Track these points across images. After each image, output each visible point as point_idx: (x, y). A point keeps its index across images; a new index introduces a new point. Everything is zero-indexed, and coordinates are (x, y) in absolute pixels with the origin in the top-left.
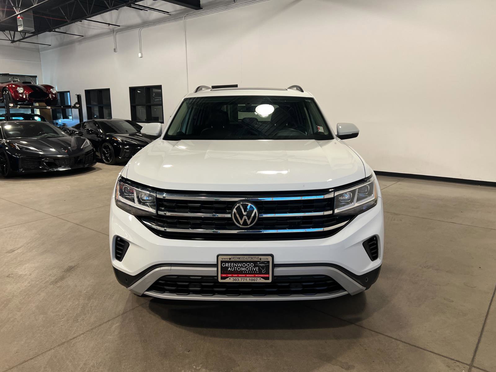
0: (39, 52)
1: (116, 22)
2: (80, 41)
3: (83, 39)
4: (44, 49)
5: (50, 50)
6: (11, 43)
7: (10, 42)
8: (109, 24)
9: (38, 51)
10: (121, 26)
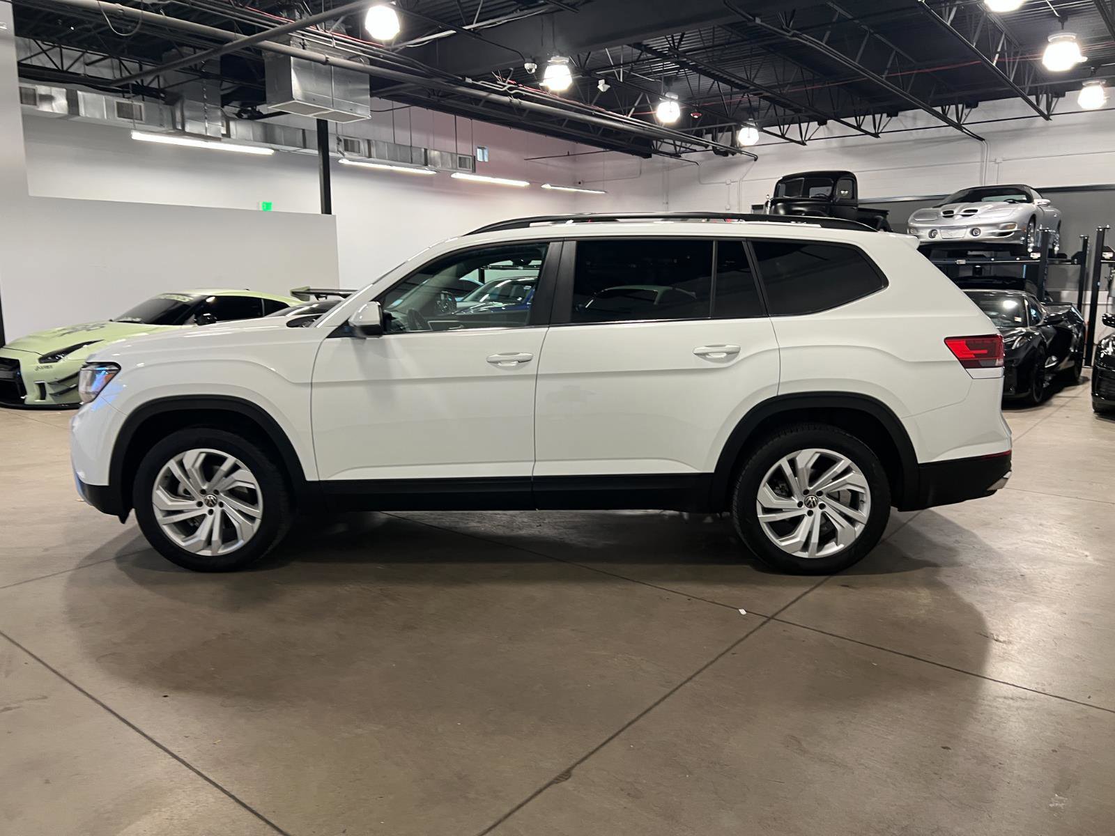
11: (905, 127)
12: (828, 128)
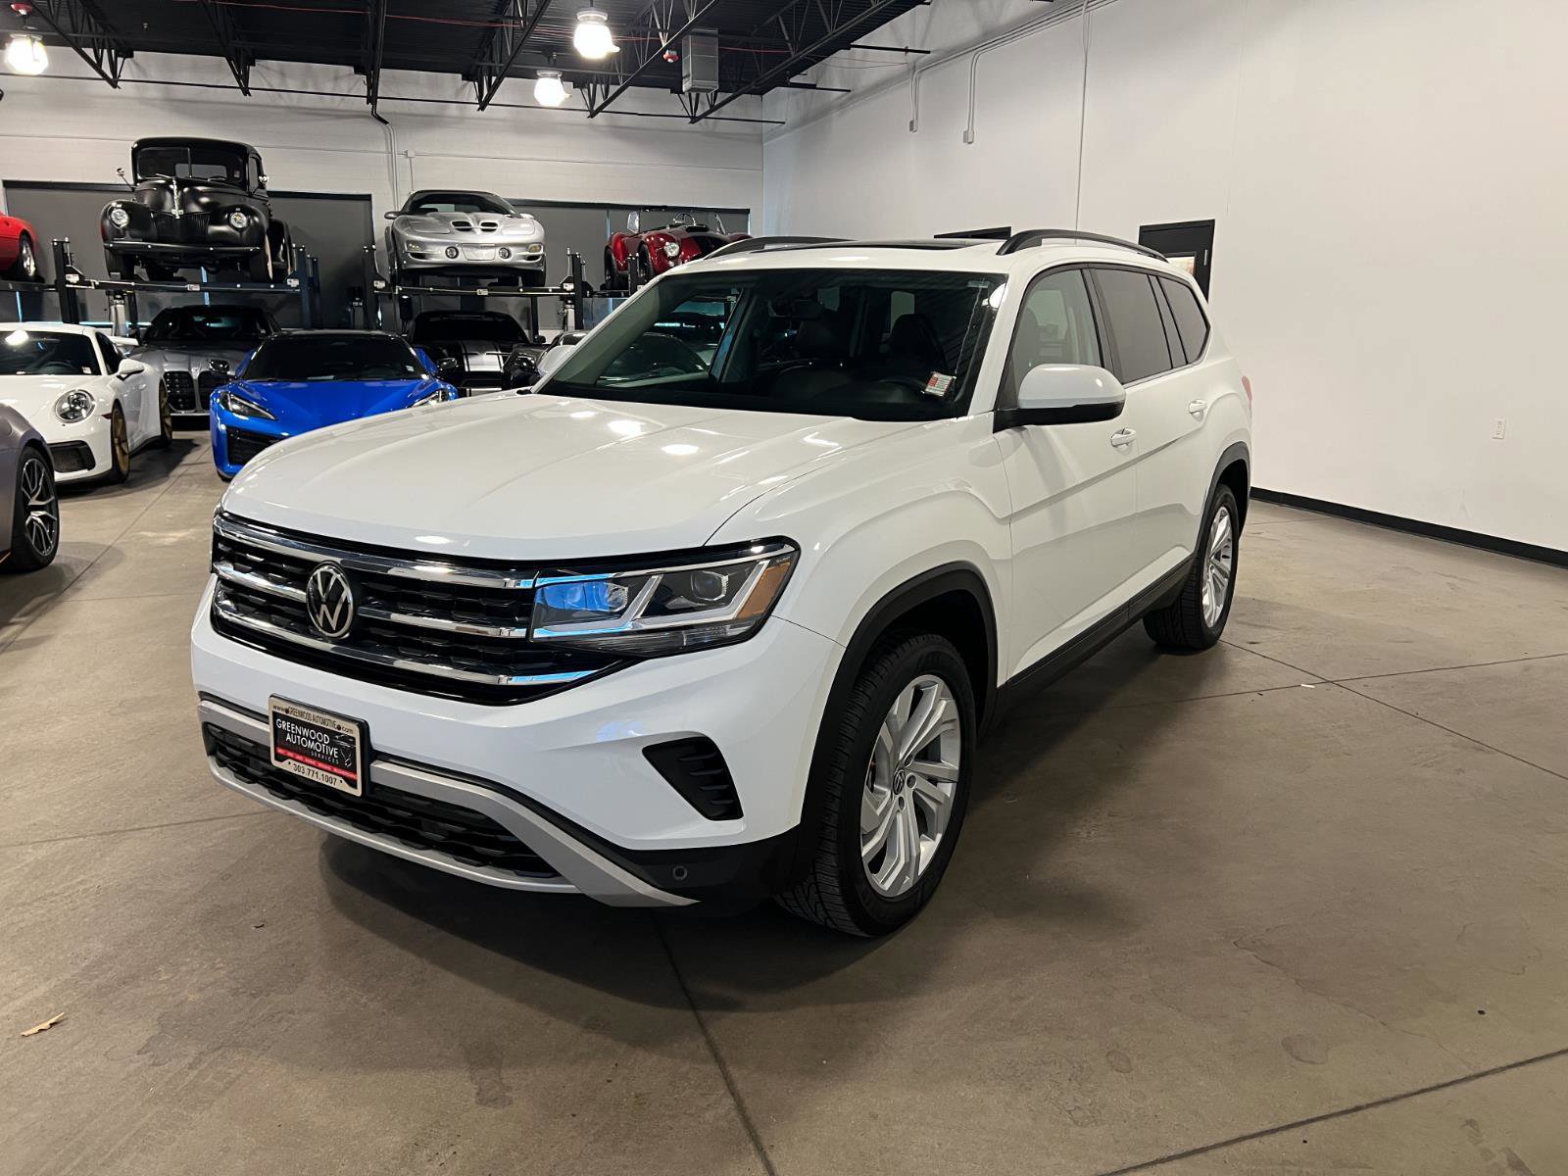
0: (762, 144)
1: (923, 43)
2: (841, 106)
3: (850, 98)
4: (774, 135)
5: (782, 137)
6: (692, 122)
7: (689, 120)
8: (906, 50)
9: (759, 140)
10: (934, 51)
11: (269, 84)
12: (137, 64)
